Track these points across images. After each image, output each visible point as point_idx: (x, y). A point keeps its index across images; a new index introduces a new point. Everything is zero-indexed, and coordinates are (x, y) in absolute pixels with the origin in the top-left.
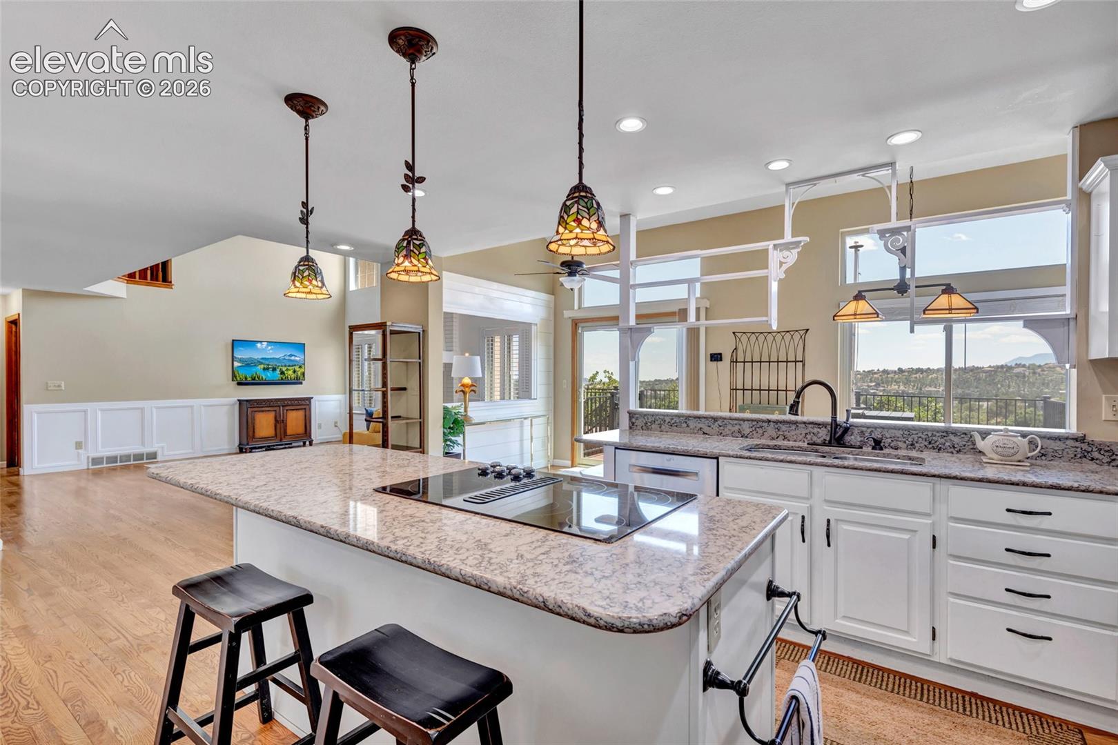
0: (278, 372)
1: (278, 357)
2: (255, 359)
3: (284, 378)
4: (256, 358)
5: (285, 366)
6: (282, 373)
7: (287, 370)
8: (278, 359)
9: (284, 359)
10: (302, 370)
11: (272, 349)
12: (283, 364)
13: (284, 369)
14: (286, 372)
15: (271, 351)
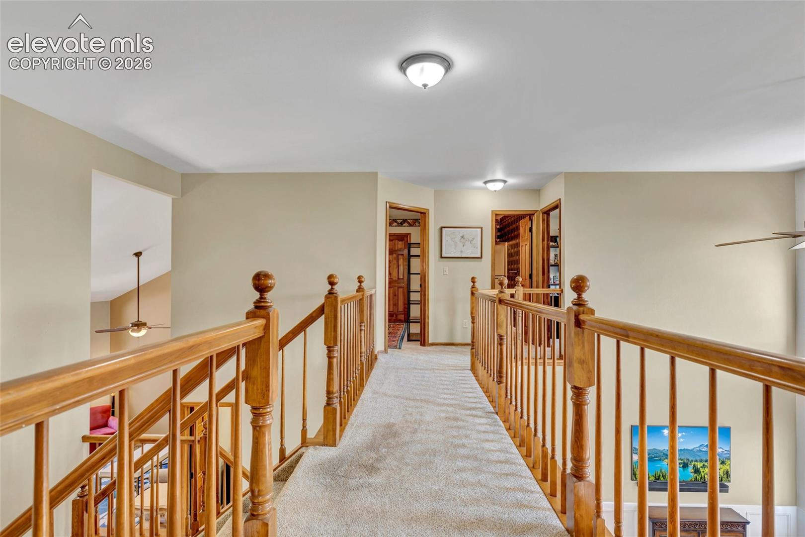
0: (690, 469)
1: (690, 448)
2: (659, 451)
3: (699, 478)
4: (661, 449)
5: (701, 461)
6: (697, 471)
7: (704, 466)
8: (692, 450)
9: (700, 451)
10: (726, 467)
11: (682, 437)
12: (698, 459)
13: (699, 465)
14: (701, 470)
15: (682, 440)
